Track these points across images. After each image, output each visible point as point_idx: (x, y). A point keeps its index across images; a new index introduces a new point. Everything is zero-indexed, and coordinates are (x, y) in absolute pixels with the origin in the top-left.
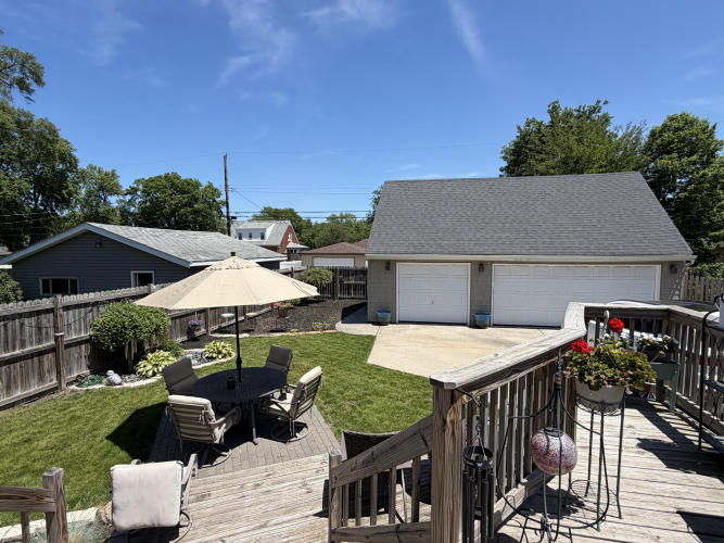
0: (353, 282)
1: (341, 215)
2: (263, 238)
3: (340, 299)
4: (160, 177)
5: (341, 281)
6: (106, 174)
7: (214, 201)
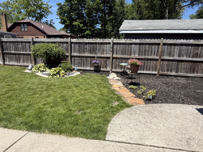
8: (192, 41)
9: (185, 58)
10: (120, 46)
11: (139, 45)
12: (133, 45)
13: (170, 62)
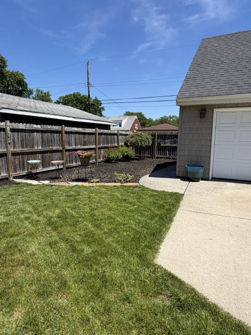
0: (168, 144)
1: (170, 116)
2: (120, 126)
3: (157, 158)
4: (71, 95)
5: (159, 144)
6: (45, 94)
7: (98, 107)
8: (80, 130)
9: (79, 147)
10: (18, 135)
11: (41, 133)
12: (35, 134)
13: (71, 152)
